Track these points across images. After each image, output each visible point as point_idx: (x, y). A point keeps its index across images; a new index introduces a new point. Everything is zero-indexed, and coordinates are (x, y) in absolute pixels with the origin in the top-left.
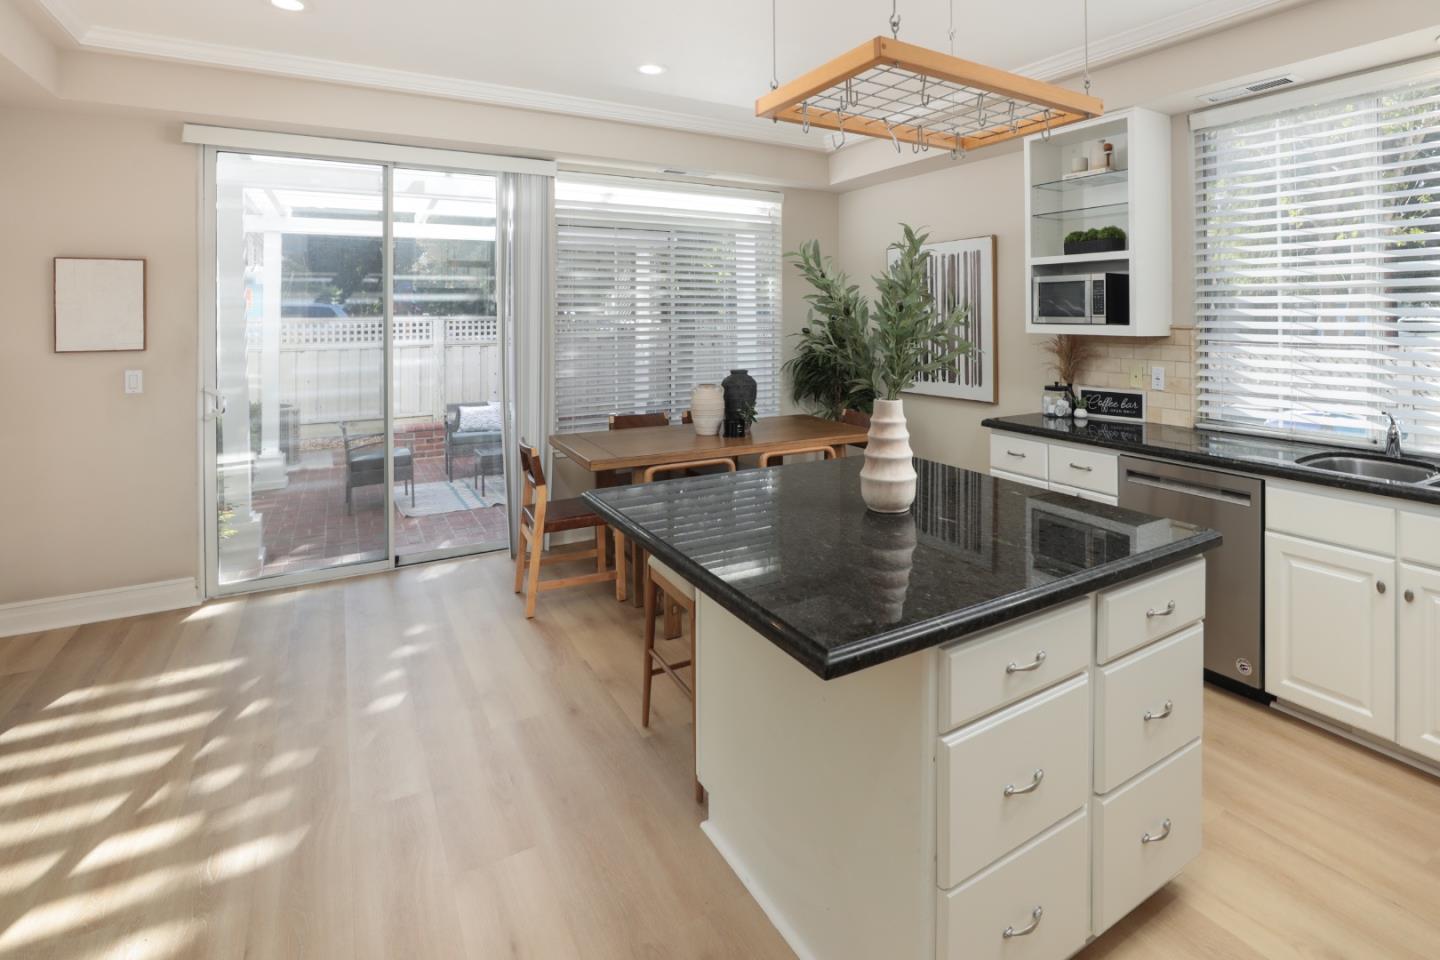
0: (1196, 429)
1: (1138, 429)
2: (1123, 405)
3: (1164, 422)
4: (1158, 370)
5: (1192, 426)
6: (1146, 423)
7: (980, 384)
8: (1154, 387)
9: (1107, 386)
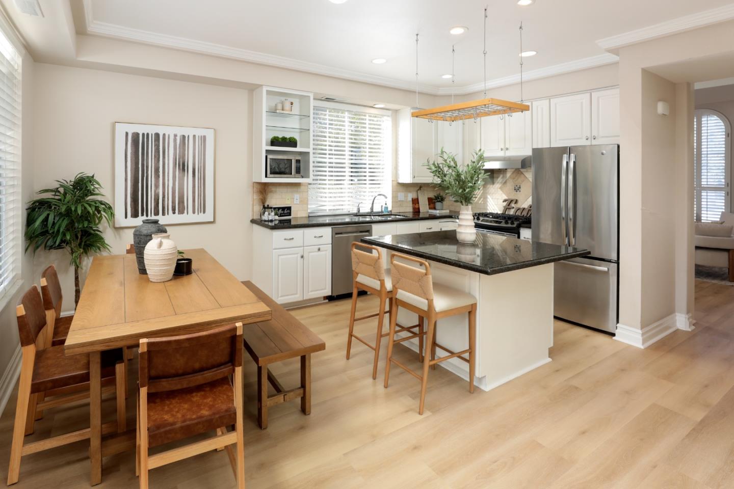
0: (309, 217)
1: (290, 221)
2: (285, 212)
3: (298, 216)
4: (297, 196)
5: (307, 216)
6: (293, 218)
7: (204, 212)
8: (295, 202)
9: (276, 205)
